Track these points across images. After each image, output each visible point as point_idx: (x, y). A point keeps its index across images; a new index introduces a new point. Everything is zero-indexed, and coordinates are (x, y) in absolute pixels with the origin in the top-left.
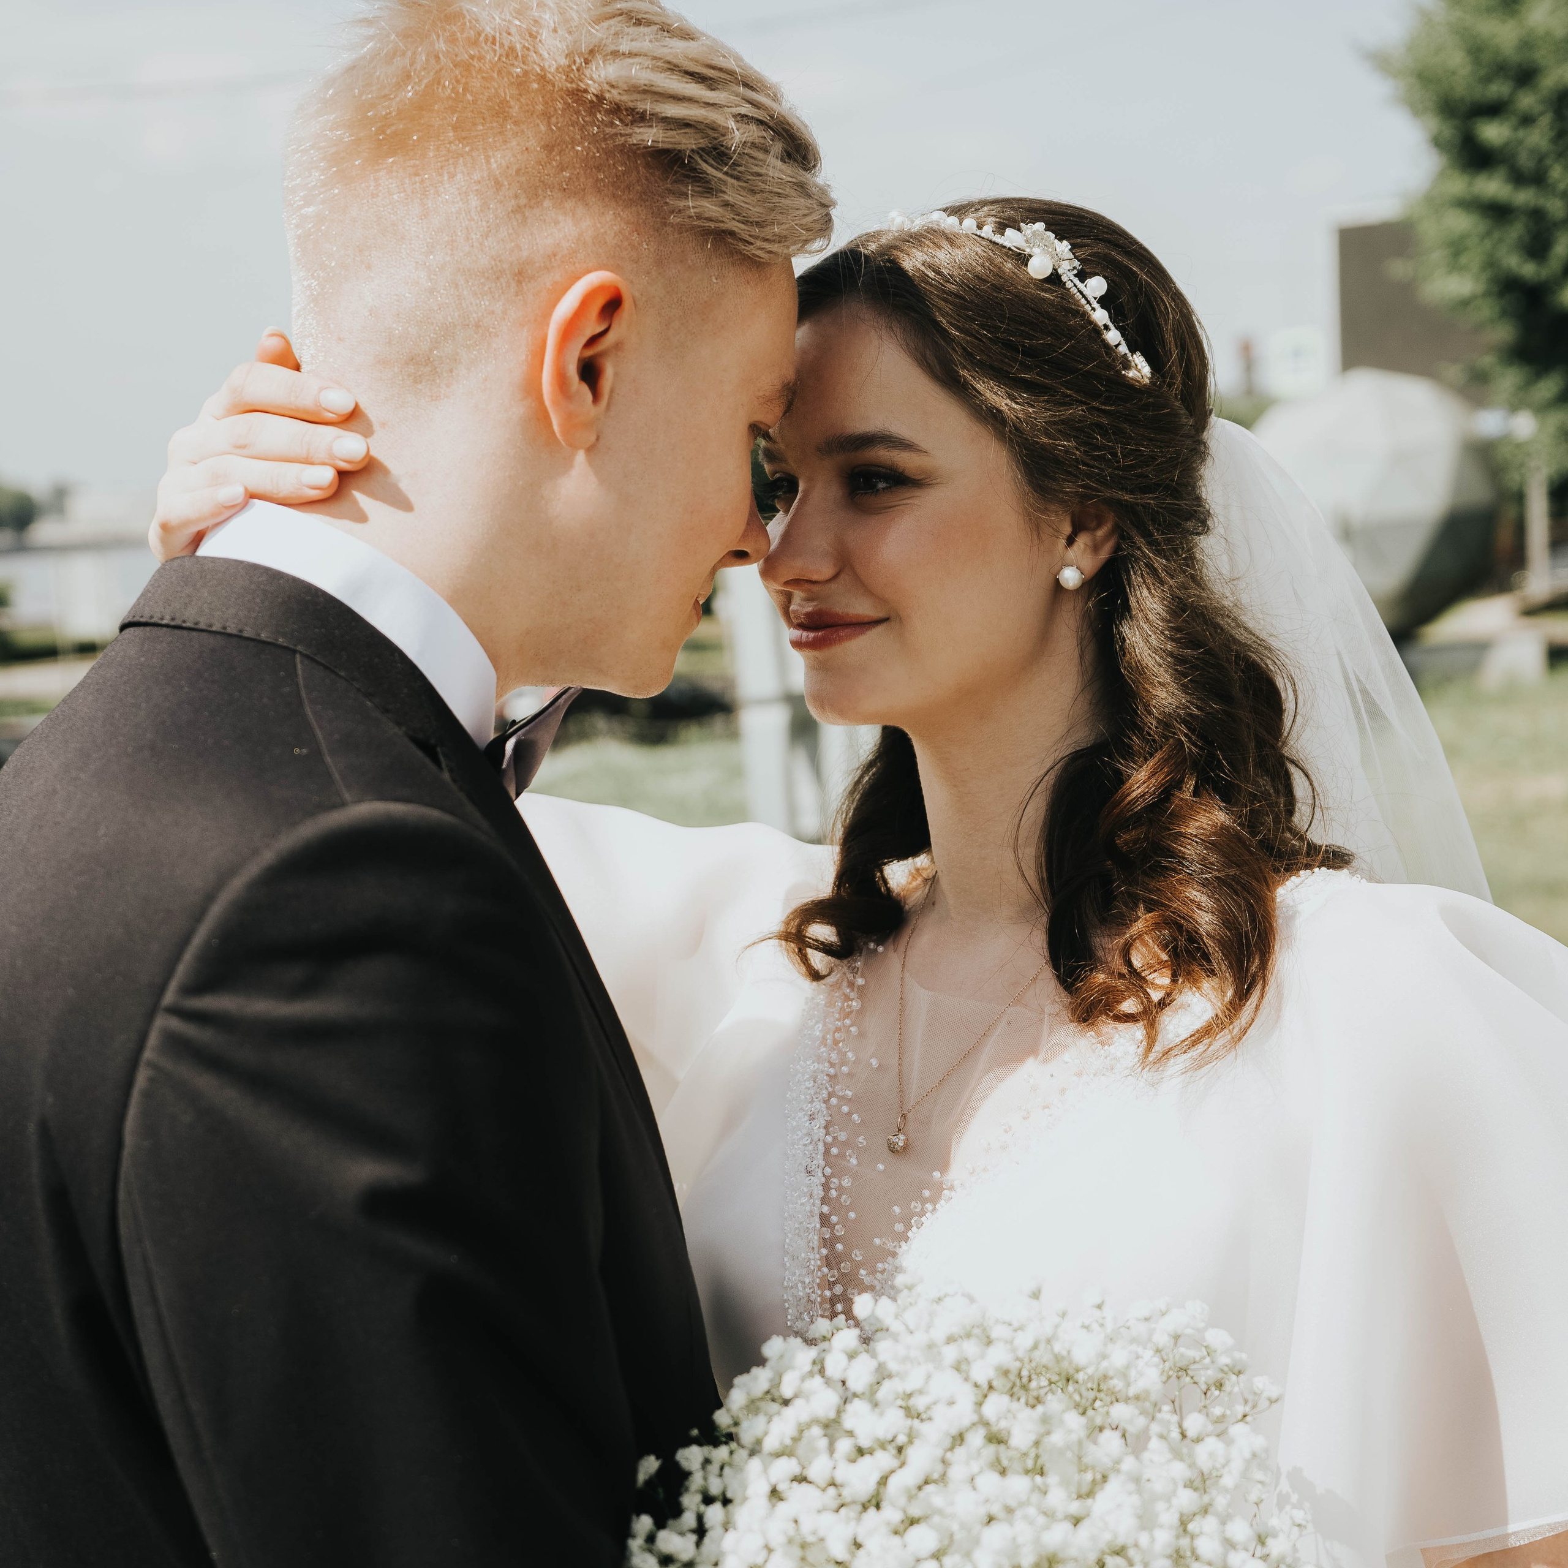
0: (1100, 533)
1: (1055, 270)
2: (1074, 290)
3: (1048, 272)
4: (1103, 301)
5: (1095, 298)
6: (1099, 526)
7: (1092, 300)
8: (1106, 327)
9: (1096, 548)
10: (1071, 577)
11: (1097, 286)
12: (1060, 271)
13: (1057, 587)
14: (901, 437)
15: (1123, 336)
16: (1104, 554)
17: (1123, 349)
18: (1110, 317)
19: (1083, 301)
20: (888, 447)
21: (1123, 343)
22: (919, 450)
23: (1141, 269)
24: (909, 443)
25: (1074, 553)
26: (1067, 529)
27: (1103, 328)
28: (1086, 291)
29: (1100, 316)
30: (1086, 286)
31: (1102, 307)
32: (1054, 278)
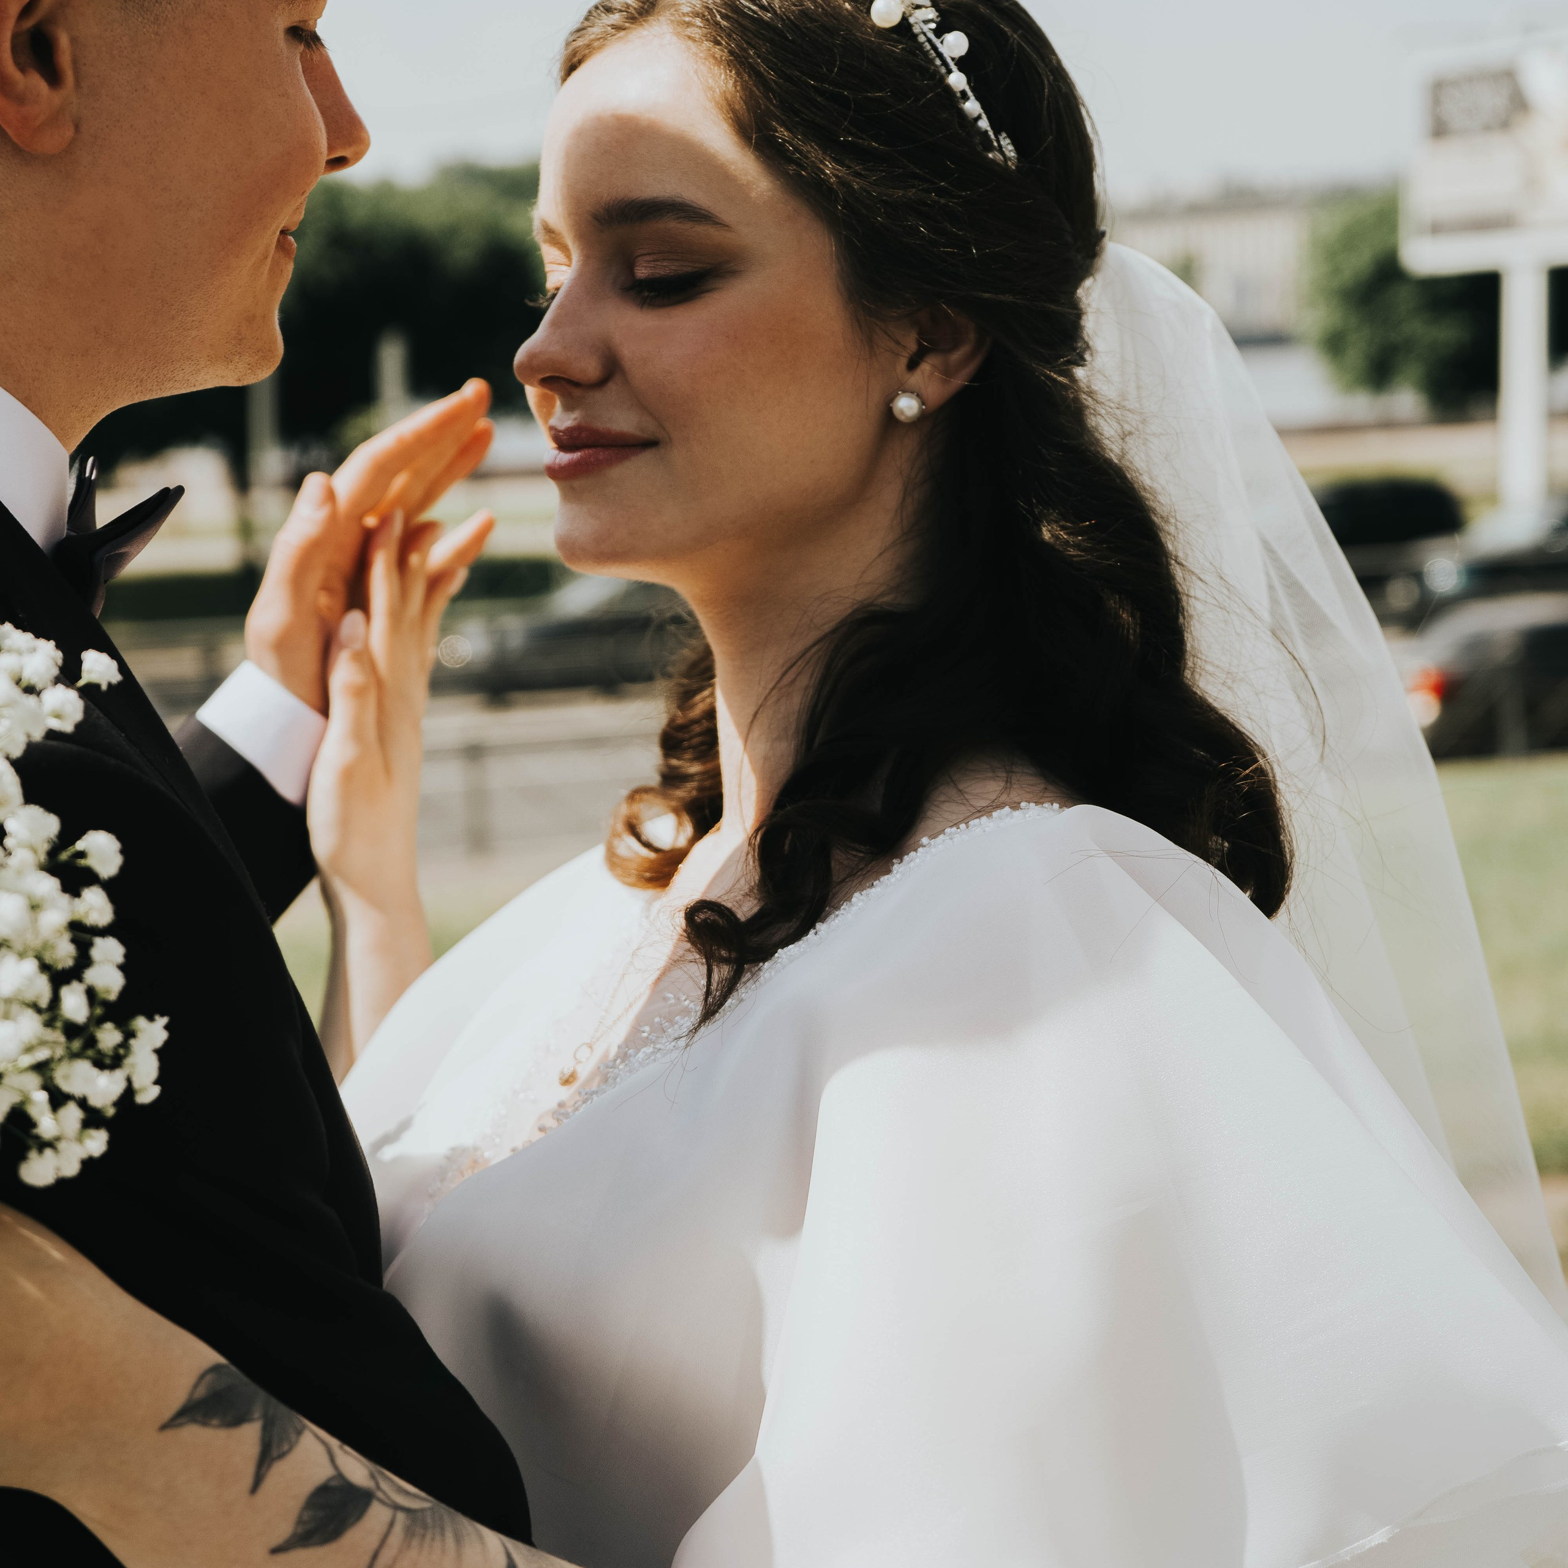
0: (956, 356)
1: (905, 19)
2: (928, 46)
3: (895, 20)
4: (963, 63)
5: (953, 59)
6: (955, 346)
7: (949, 61)
8: (963, 93)
9: (947, 373)
10: (907, 406)
11: (955, 44)
12: (912, 20)
13: (889, 419)
14: (696, 206)
15: (983, 107)
16: (959, 381)
17: (984, 124)
18: (969, 83)
19: (938, 62)
20: (679, 218)
21: (984, 116)
22: (718, 223)
23: (1015, 31)
24: (706, 213)
25: (915, 379)
26: (913, 347)
27: (959, 95)
28: (942, 49)
29: (957, 80)
30: (942, 42)
31: (960, 70)
32: (904, 27)
